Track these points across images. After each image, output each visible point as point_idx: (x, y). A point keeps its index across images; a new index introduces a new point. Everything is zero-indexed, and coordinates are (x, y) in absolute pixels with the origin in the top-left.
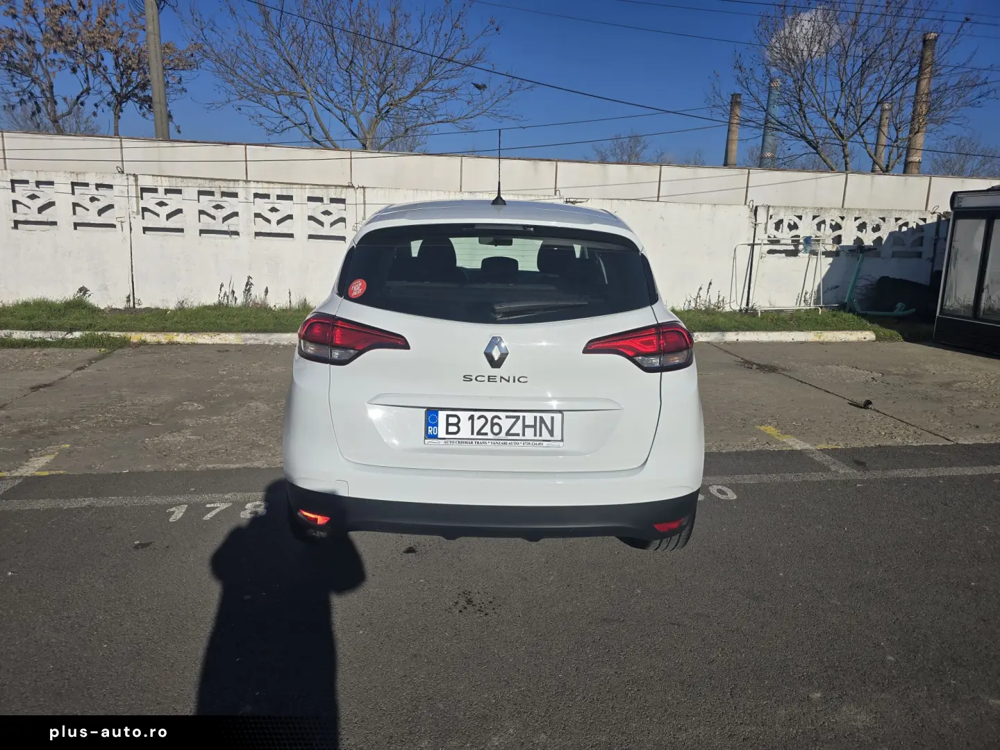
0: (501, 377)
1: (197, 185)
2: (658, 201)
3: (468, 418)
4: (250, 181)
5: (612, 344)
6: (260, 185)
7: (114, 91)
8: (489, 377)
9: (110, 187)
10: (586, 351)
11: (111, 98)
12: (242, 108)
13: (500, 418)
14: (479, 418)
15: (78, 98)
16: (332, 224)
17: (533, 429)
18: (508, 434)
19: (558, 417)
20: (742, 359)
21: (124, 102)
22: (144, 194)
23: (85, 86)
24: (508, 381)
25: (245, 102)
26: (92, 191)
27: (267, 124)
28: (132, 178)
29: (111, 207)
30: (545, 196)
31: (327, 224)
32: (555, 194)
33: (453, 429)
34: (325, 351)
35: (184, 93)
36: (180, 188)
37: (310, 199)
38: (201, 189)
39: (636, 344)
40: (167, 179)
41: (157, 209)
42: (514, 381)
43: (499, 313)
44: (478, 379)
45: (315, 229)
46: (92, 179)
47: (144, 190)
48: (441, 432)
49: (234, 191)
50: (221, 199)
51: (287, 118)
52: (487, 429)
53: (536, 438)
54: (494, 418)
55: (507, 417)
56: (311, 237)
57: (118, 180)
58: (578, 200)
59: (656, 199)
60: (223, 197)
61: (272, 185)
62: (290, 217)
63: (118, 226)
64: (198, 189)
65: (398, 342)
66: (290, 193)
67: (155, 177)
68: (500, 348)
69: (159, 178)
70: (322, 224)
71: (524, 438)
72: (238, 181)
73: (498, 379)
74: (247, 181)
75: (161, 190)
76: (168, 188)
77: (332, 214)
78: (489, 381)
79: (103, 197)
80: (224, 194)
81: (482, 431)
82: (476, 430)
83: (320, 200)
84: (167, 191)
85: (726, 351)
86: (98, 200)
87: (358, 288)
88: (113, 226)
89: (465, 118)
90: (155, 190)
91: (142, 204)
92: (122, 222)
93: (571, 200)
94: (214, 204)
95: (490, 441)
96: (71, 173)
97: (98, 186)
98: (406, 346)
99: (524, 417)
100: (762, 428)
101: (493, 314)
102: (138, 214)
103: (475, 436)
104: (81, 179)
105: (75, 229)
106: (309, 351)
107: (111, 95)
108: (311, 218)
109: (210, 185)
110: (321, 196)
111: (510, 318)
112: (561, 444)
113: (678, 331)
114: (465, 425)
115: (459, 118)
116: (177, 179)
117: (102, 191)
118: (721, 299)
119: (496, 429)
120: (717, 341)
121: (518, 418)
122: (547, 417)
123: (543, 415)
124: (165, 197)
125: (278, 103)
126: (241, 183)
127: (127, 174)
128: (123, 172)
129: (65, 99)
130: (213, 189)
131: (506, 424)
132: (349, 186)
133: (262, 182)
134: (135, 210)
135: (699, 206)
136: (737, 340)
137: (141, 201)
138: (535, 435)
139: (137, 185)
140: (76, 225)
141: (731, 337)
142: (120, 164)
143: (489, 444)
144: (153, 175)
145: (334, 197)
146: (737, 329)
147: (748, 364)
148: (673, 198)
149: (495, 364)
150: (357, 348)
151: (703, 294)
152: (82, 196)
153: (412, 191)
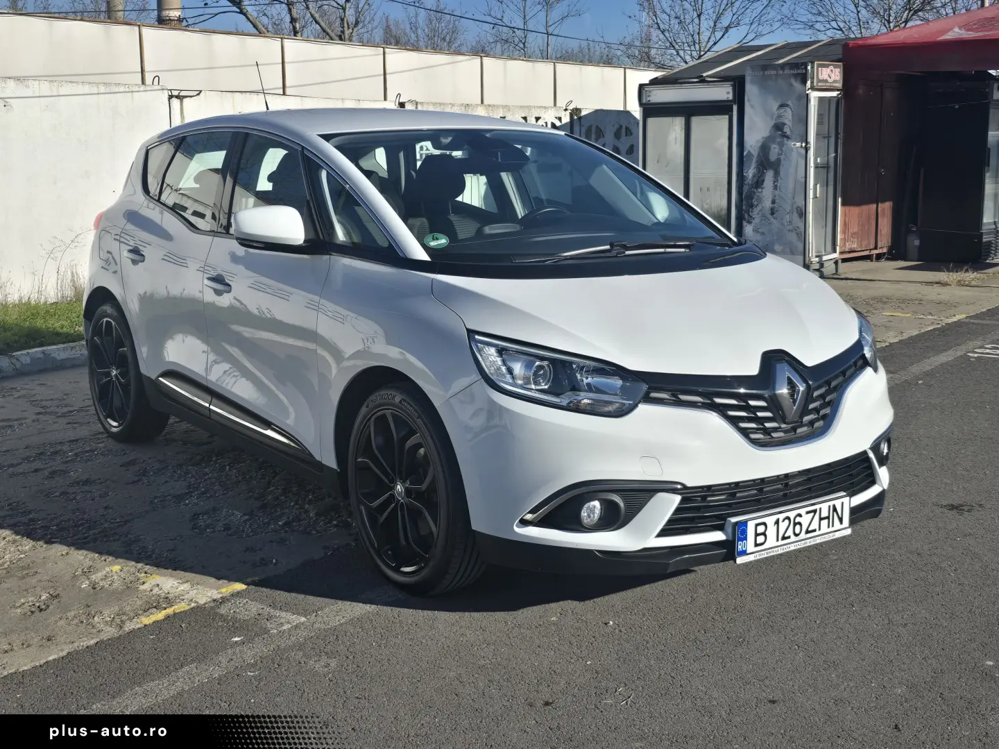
2: (284, 94)
58: (187, 94)
59: (281, 91)
93: (177, 93)
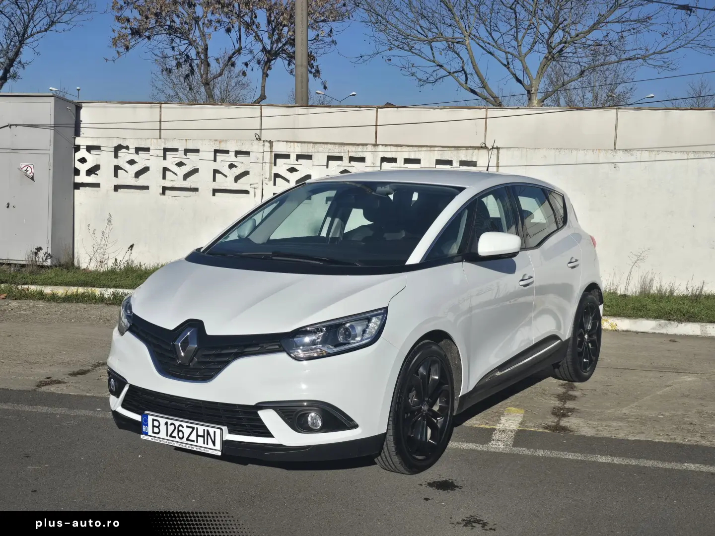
1: (327, 150)
4: (378, 145)
6: (388, 149)
7: (264, 49)
9: (247, 153)
11: (262, 56)
12: (392, 58)
15: (230, 58)
21: (272, 60)
22: (278, 160)
23: (237, 46)
25: (396, 52)
26: (231, 158)
27: (420, 75)
28: (267, 144)
29: (246, 173)
35: (333, 46)
36: (310, 154)
38: (331, 154)
40: (299, 145)
41: (288, 175)
46: (232, 147)
47: (277, 156)
49: (362, 156)
50: (349, 165)
51: (441, 66)
57: (255, 148)
60: (352, 162)
61: (399, 149)
63: (252, 191)
64: (328, 154)
66: (417, 157)
67: (289, 143)
69: (292, 144)
72: (366, 145)
74: (376, 145)
75: (293, 156)
76: (300, 154)
79: (240, 164)
80: (352, 159)
84: (299, 157)
86: (236, 167)
88: (247, 192)
89: (661, 52)
90: (287, 156)
91: (275, 170)
92: (255, 188)
94: (342, 169)
96: (215, 140)
97: (238, 153)
102: (270, 180)
104: (223, 147)
105: (214, 195)
107: (260, 53)
109: (340, 150)
110: (450, 159)
115: (654, 53)
116: (309, 144)
117: (241, 158)
124: (296, 162)
125: (432, 49)
126: (369, 147)
127: (264, 141)
128: (260, 139)
129: (217, 60)
130: (342, 154)
132: (482, 147)
133: (390, 145)
134: (268, 176)
137: (274, 168)
139: (271, 152)
140: (215, 191)
142: (258, 132)
144: (287, 142)
145: (464, 159)
152: (223, 163)
153: (553, 151)
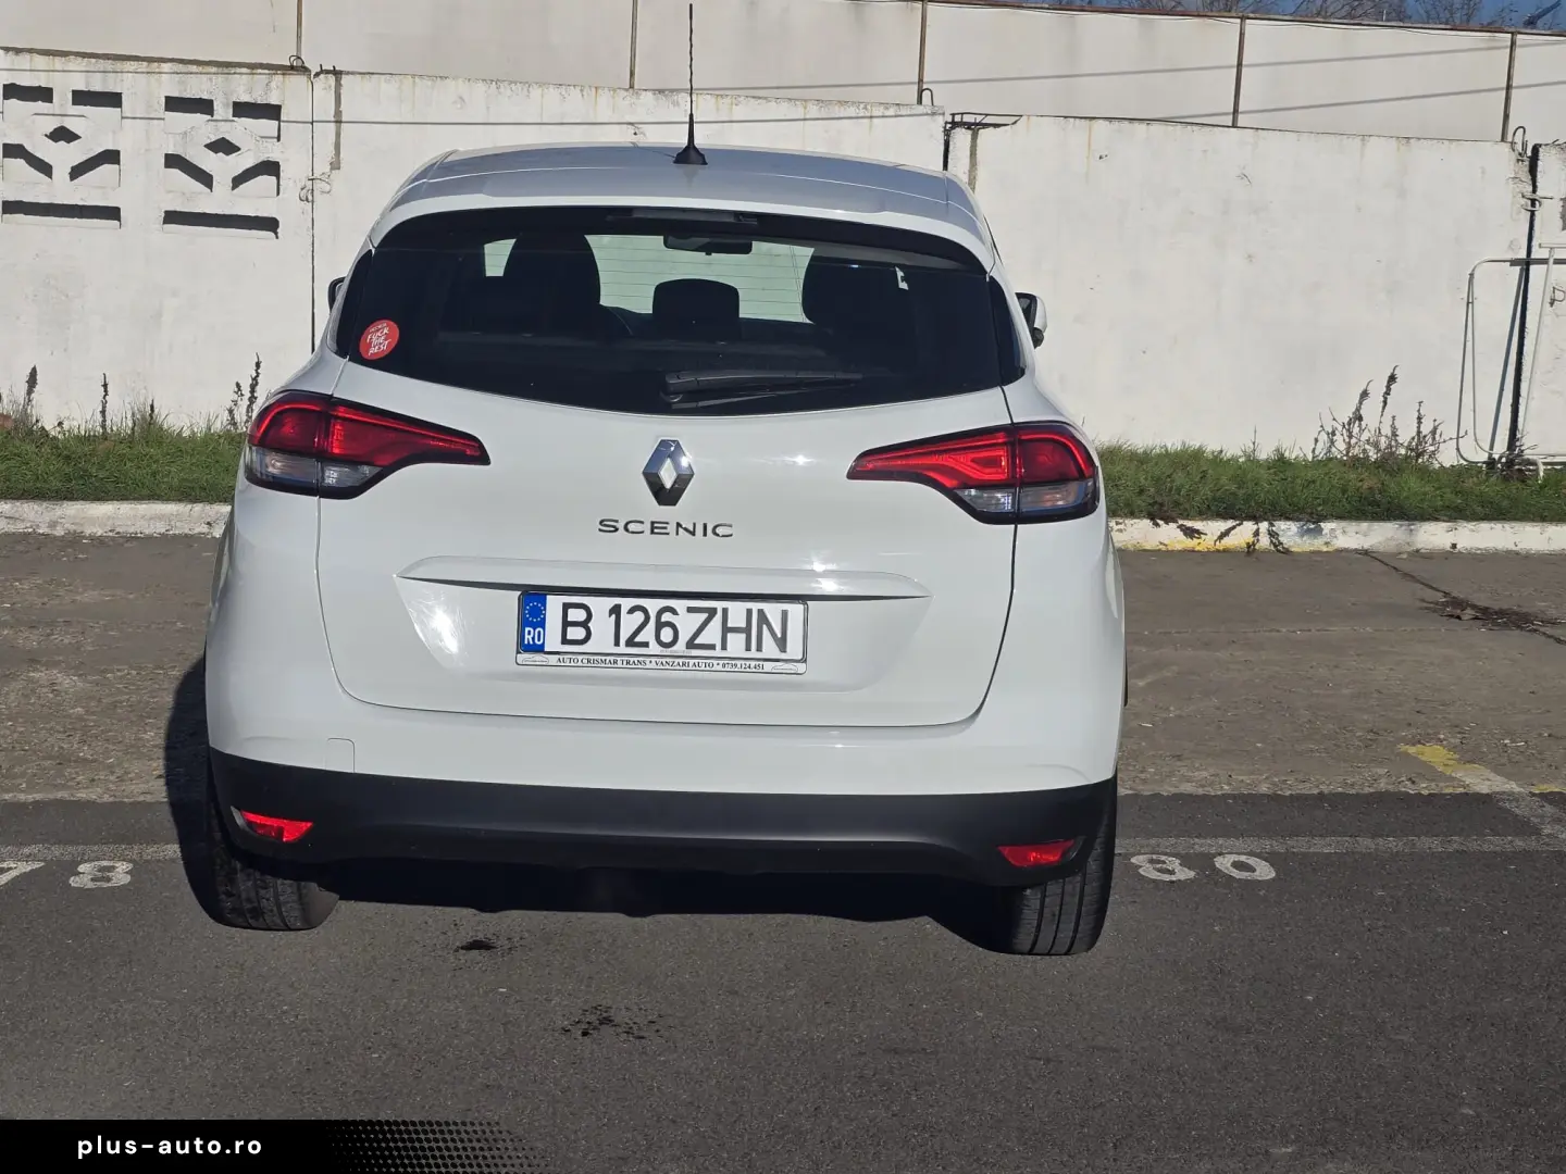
0: (679, 525)
2: (1234, 126)
3: (607, 614)
5: (912, 462)
8: (653, 523)
10: (854, 474)
13: (674, 611)
14: (631, 611)
16: (238, 181)
17: (743, 636)
18: (691, 644)
19: (796, 610)
20: (1446, 594)
24: (693, 533)
30: (887, 106)
31: (222, 180)
32: (920, 101)
33: (576, 633)
34: (307, 469)
37: (173, 104)
39: (963, 463)
42: (705, 534)
43: (676, 393)
44: (632, 527)
45: (185, 193)
48: (552, 639)
52: (648, 635)
53: (748, 655)
54: (660, 613)
55: (690, 610)
56: (172, 217)
58: (988, 120)
59: (1228, 120)
62: (111, 157)
65: (465, 449)
68: (677, 465)
70: (205, 179)
71: (724, 654)
73: (671, 528)
77: (239, 149)
78: (652, 532)
81: (637, 639)
82: (624, 635)
83: (204, 106)
85: (1408, 576)
87: (380, 338)
93: (967, 119)
95: (653, 660)
98: (483, 458)
99: (725, 611)
100: (1412, 750)
101: (662, 394)
103: (623, 649)
106: (270, 469)
108: (173, 161)
111: (701, 404)
112: (801, 667)
113: (1053, 440)
114: (602, 625)
118: (1426, 429)
119: (666, 635)
120: (1391, 547)
121: (712, 612)
122: (773, 611)
123: (765, 606)
131: (687, 623)
135: (1358, 140)
136: (1454, 546)
138: (748, 648)
141: (1434, 536)
143: (651, 663)
146: (1457, 513)
147: (1454, 608)
148: (1280, 119)
149: (666, 496)
150: (378, 463)
151: (1371, 410)
